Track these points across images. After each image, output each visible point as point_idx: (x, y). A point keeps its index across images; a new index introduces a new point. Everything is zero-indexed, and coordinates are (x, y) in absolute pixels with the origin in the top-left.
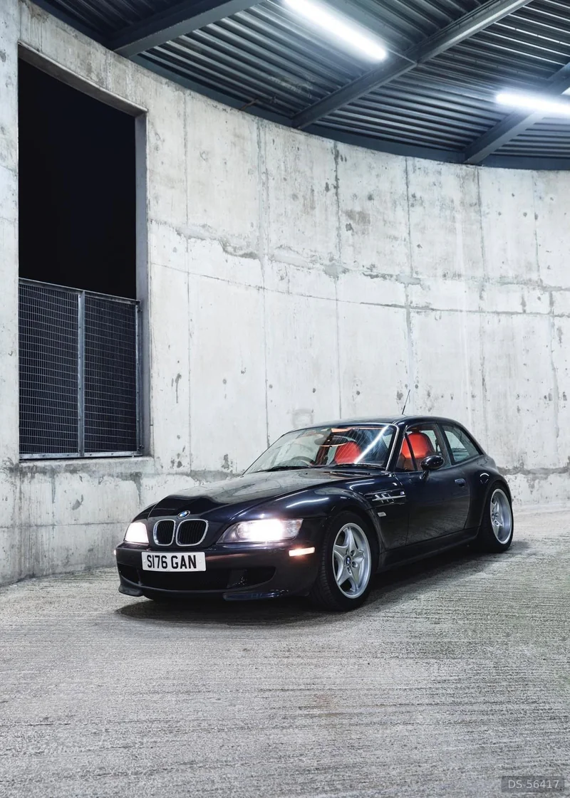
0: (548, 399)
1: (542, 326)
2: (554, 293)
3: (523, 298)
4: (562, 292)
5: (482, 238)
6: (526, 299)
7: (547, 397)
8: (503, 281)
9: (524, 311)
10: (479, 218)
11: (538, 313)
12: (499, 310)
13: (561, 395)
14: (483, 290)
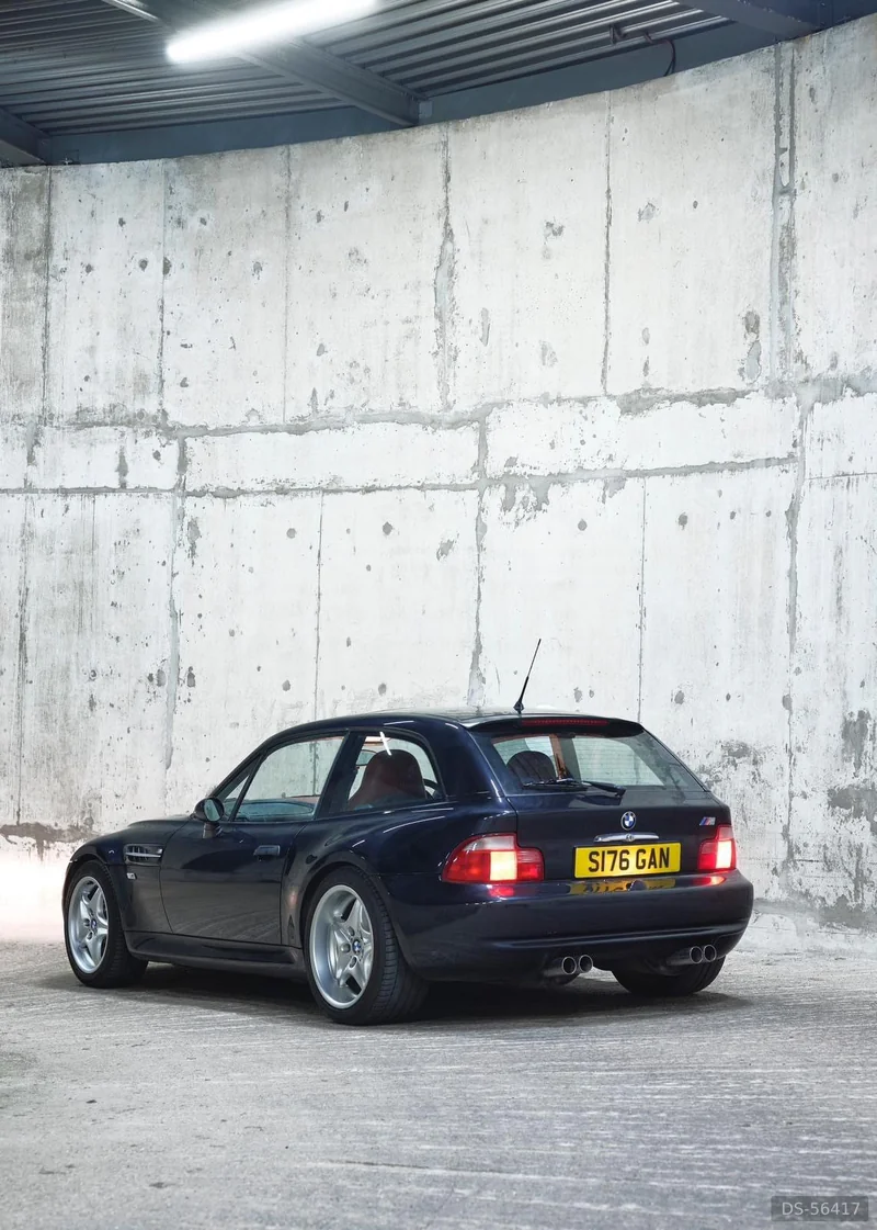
0: (155, 682)
1: (157, 517)
2: (190, 442)
3: (122, 458)
4: (208, 438)
5: (47, 326)
6: (128, 460)
7: (154, 677)
8: (83, 421)
9: (123, 485)
10: (44, 282)
11: (151, 489)
12: (68, 486)
13: (183, 674)
14: (37, 443)
